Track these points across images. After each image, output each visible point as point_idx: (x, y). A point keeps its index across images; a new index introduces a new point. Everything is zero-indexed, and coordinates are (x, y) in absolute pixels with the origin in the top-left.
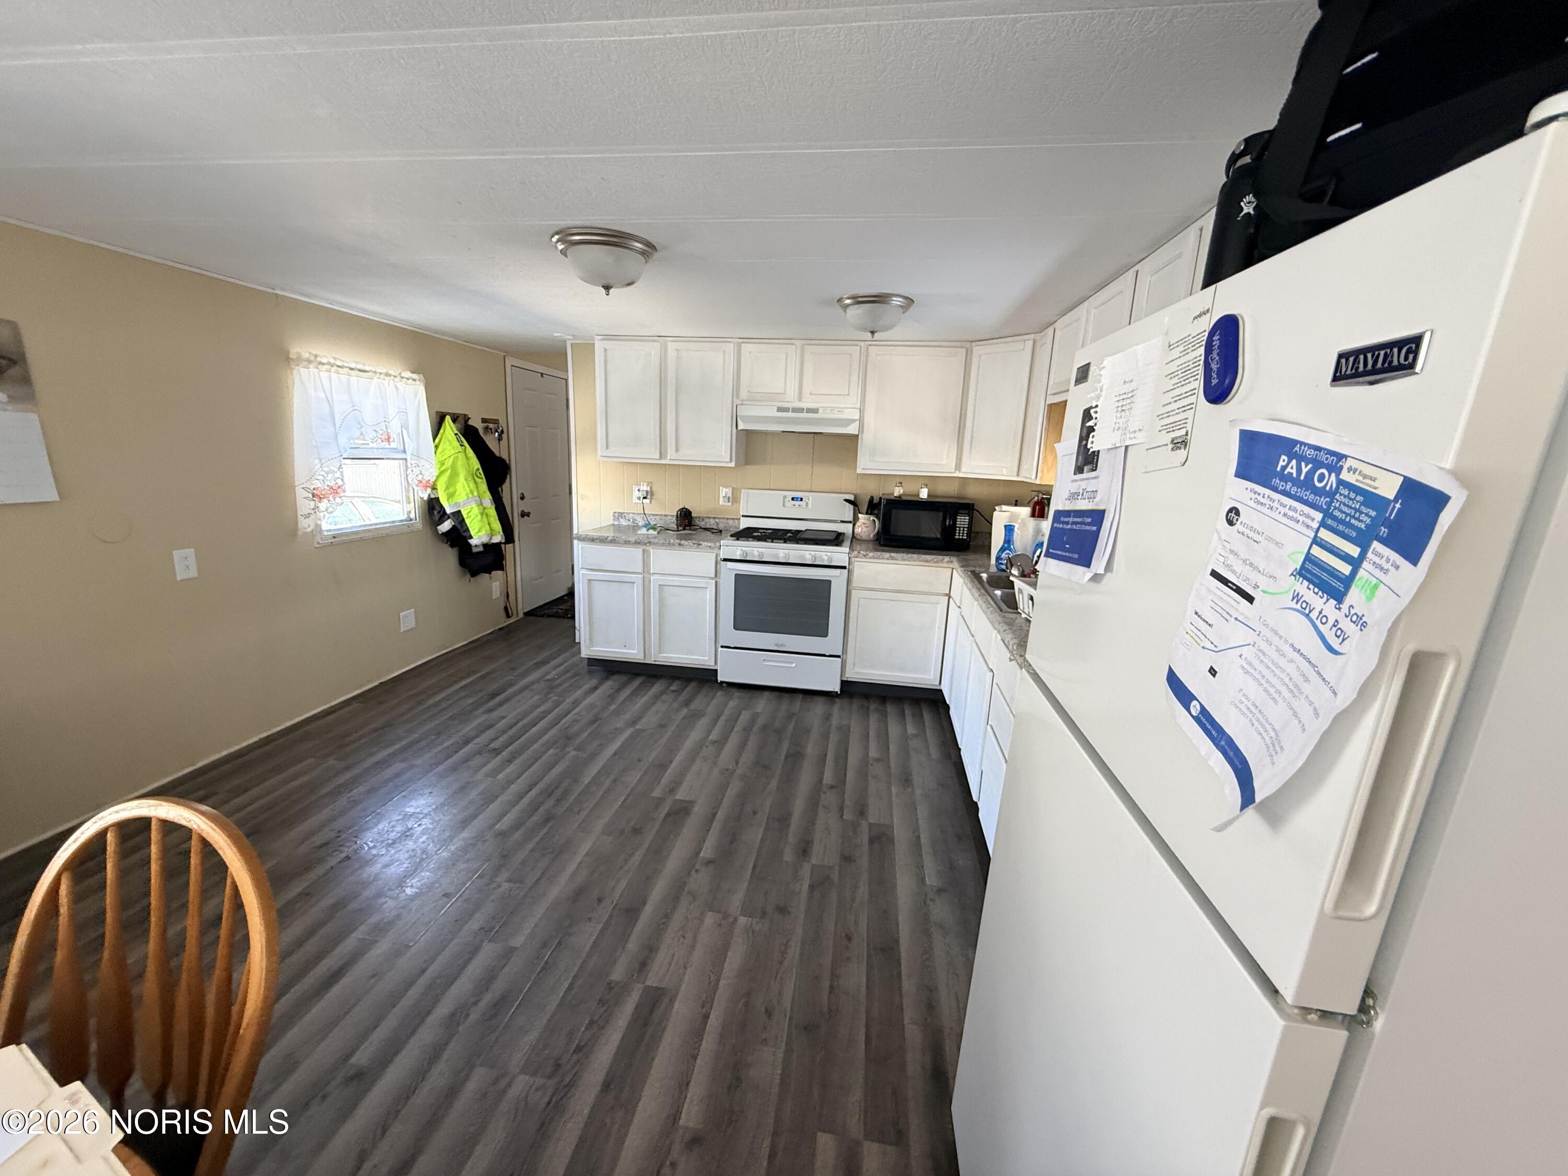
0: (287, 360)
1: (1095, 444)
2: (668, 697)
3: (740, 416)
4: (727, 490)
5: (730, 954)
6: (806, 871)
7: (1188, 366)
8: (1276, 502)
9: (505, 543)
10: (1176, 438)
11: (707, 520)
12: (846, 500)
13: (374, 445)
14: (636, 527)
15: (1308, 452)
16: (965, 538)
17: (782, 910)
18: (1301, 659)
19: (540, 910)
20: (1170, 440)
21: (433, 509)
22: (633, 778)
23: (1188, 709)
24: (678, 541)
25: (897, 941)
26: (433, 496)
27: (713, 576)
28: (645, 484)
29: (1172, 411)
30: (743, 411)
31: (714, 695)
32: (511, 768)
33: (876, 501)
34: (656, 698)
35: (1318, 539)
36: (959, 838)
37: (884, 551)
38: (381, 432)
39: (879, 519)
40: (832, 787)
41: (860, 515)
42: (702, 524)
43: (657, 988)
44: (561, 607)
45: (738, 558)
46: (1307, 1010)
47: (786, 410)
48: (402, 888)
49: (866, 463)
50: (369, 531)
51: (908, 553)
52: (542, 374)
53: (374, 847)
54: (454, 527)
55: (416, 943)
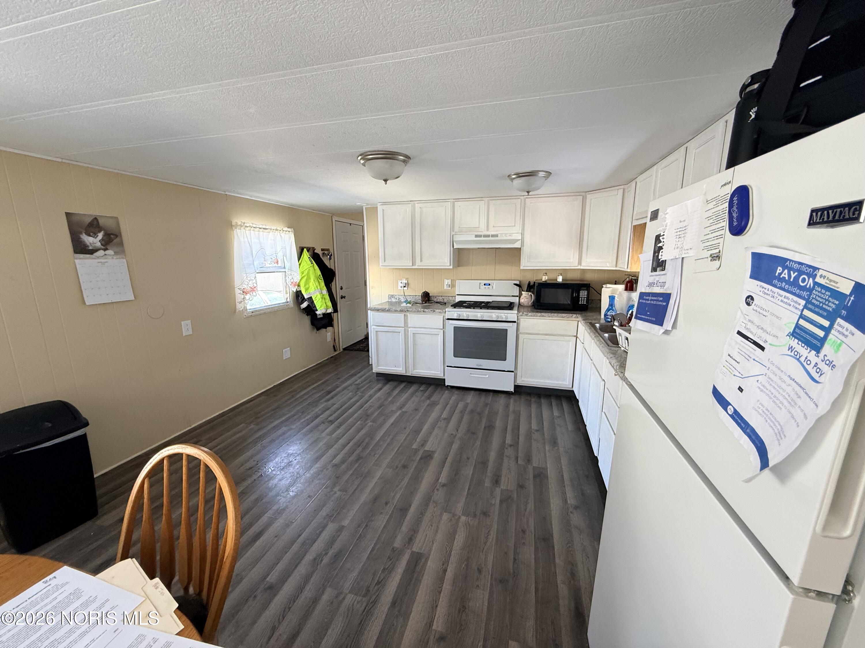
0: (230, 226)
1: (663, 256)
2: (419, 394)
3: (455, 241)
4: (449, 281)
5: (457, 537)
6: (498, 492)
7: (719, 213)
8: (776, 293)
9: (333, 313)
10: (714, 254)
11: (438, 297)
12: (515, 284)
13: (271, 265)
14: (400, 303)
15: (795, 266)
16: (585, 303)
17: (485, 514)
18: (795, 384)
19: (356, 507)
20: (709, 255)
21: (298, 296)
22: (402, 438)
23: (726, 410)
24: (423, 309)
25: (552, 535)
26: (298, 290)
27: (442, 328)
28: (405, 279)
29: (710, 238)
30: (457, 238)
31: (444, 393)
32: (339, 431)
33: (532, 284)
34: (412, 394)
35: (803, 316)
36: (587, 477)
37: (537, 312)
38: (274, 259)
39: (534, 294)
40: (511, 446)
41: (523, 292)
42: (435, 300)
43: (418, 553)
44: (362, 345)
45: (455, 318)
46: (808, 590)
47: (480, 236)
48: (288, 492)
49: (526, 264)
50: (269, 308)
51: (552, 313)
52: (350, 224)
53: (274, 470)
54: (308, 305)
55: (295, 521)
